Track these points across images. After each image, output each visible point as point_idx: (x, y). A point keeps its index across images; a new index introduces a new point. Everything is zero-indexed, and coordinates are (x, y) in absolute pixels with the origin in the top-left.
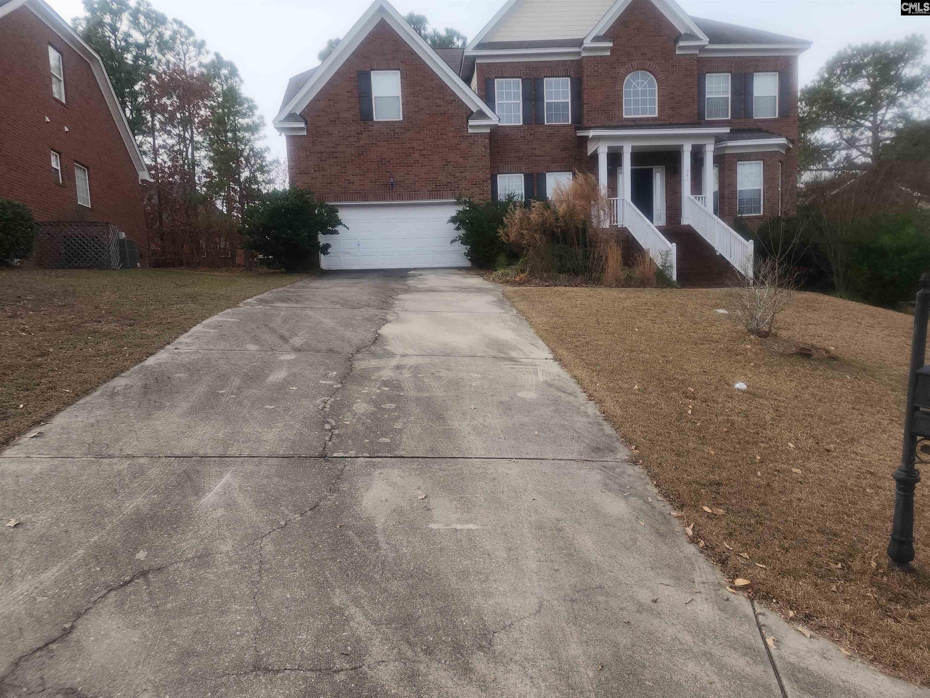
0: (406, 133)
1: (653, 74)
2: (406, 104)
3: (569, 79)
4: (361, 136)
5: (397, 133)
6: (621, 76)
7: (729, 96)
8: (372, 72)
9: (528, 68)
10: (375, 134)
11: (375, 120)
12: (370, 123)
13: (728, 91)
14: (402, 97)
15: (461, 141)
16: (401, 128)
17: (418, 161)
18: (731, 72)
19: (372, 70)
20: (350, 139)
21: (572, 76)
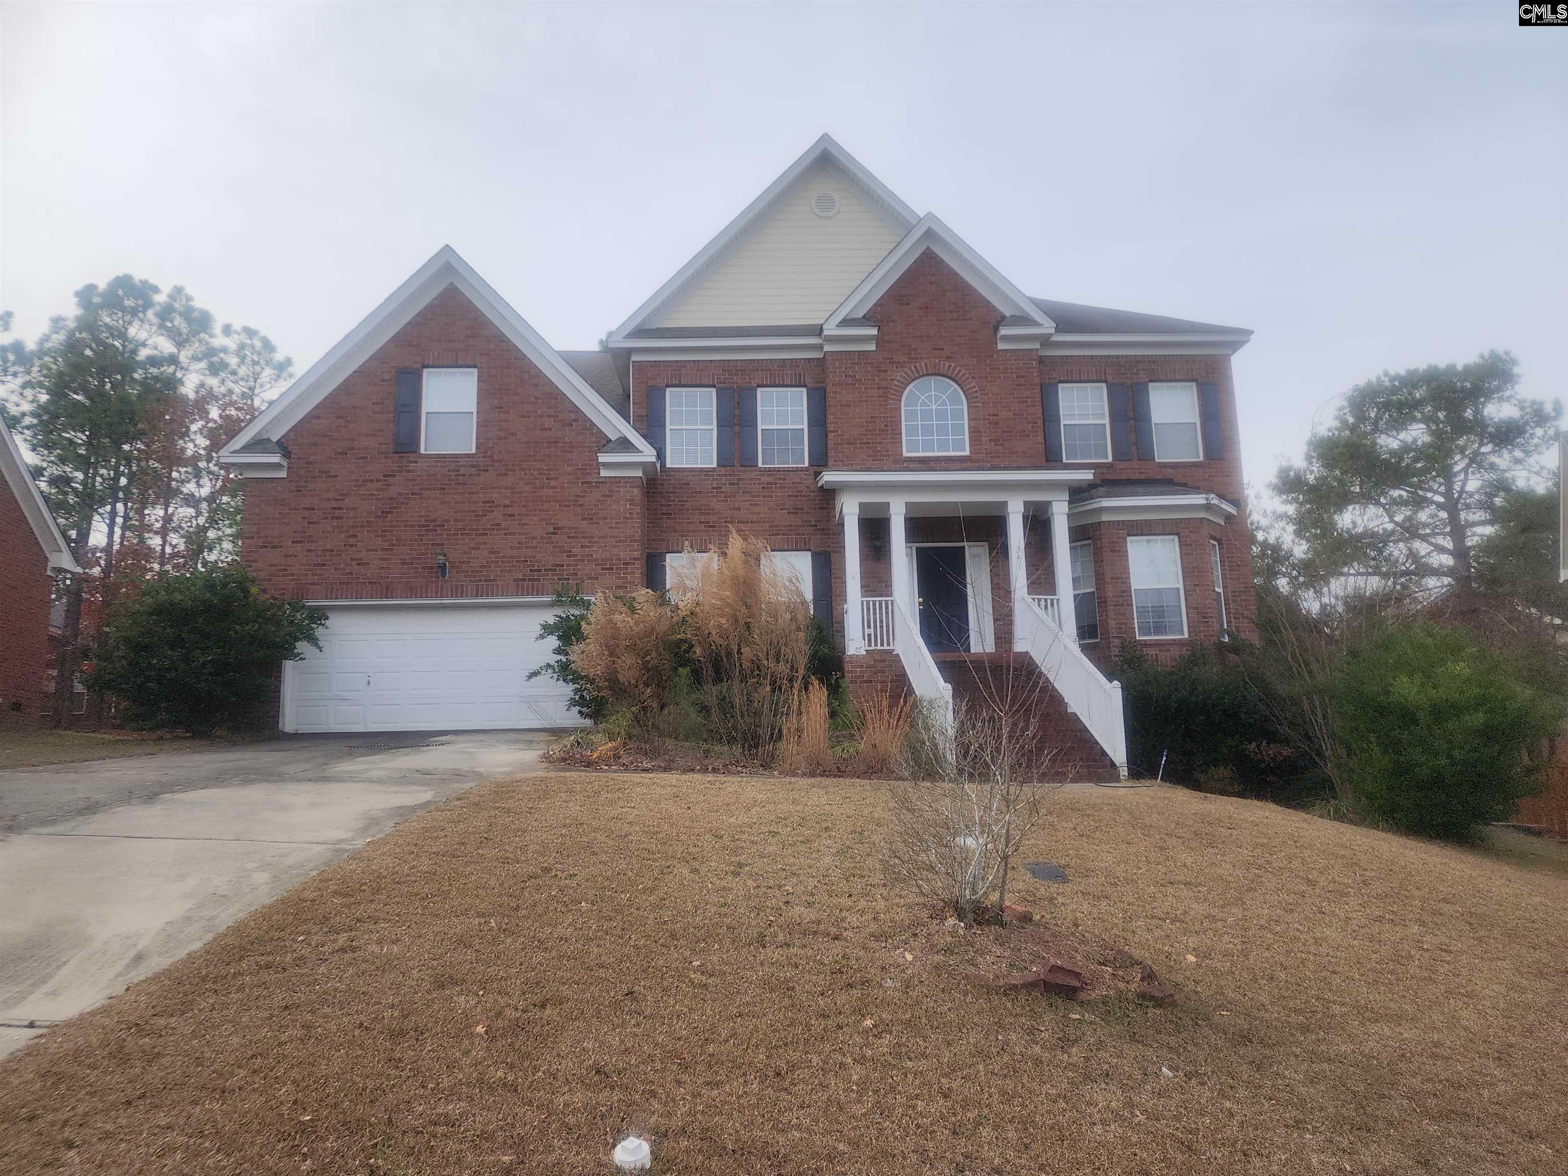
0: (479, 475)
1: (957, 383)
2: (483, 425)
3: (804, 390)
4: (390, 480)
5: (463, 475)
6: (896, 385)
7: (1106, 421)
8: (425, 371)
9: (728, 371)
10: (418, 476)
11: (422, 451)
12: (412, 457)
13: (1104, 414)
14: (478, 412)
15: (585, 492)
16: (471, 466)
17: (498, 525)
18: (1106, 382)
19: (424, 367)
20: (369, 485)
21: (809, 386)
